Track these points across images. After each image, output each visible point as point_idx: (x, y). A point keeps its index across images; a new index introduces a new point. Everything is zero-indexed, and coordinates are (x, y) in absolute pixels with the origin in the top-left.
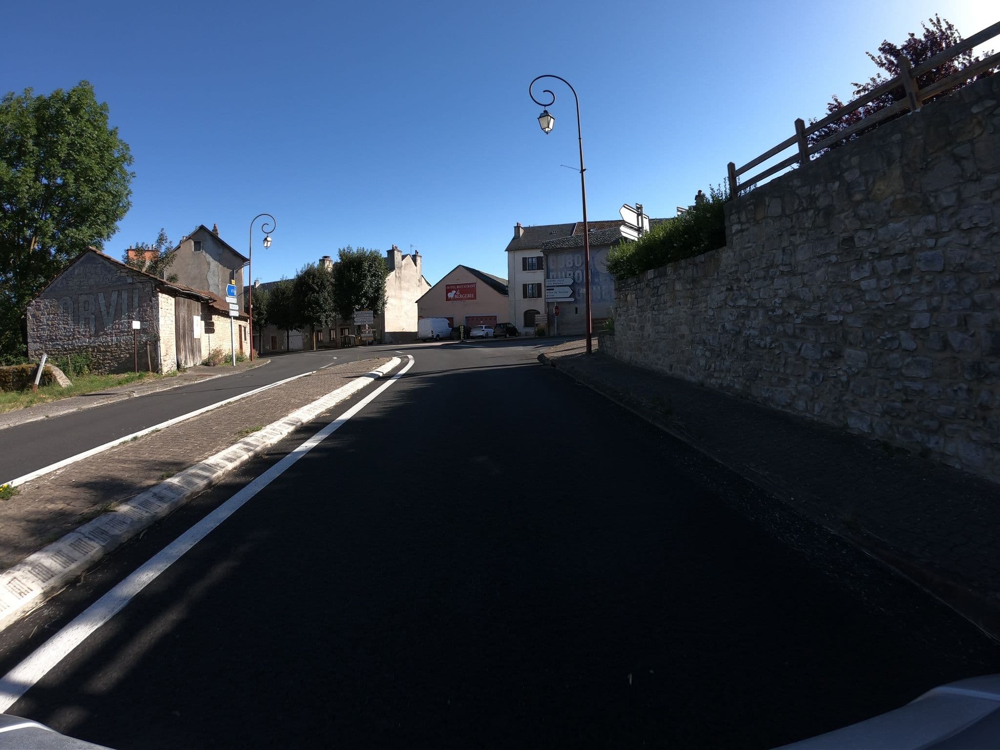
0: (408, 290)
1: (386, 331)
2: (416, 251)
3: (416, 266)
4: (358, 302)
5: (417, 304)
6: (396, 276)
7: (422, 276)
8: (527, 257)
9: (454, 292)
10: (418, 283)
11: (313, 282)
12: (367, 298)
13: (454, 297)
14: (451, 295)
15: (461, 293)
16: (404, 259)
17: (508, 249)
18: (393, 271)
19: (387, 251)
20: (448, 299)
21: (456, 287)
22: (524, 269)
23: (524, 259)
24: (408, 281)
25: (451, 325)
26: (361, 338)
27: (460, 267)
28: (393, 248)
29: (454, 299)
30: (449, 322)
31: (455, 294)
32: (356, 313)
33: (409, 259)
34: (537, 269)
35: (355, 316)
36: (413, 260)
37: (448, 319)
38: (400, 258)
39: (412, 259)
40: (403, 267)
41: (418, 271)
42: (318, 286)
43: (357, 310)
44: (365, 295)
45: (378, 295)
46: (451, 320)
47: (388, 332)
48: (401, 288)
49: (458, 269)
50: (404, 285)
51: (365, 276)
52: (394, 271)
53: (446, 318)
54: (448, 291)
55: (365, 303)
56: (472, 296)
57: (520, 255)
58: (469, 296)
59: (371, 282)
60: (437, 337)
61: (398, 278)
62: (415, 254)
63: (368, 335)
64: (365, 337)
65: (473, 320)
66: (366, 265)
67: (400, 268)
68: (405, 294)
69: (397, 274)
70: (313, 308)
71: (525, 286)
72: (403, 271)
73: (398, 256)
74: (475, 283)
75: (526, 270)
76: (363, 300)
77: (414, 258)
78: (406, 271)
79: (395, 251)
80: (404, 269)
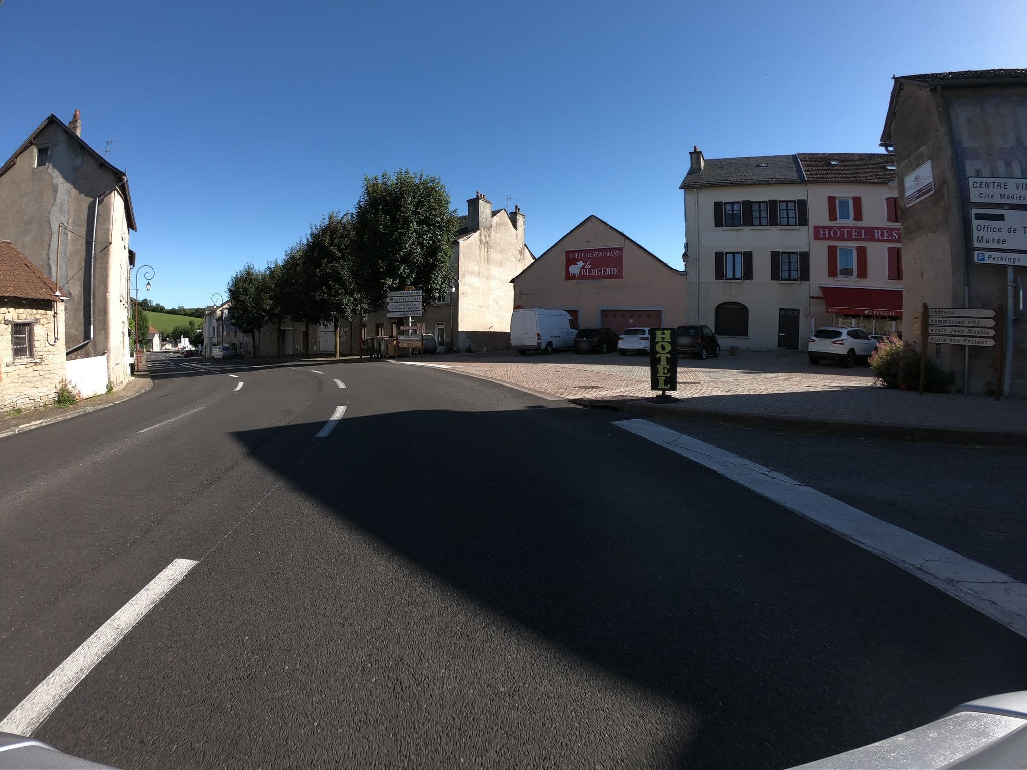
0: (501, 264)
1: (460, 329)
2: (516, 206)
3: (516, 228)
4: (392, 272)
5: (513, 284)
6: (481, 241)
7: (525, 245)
8: (724, 200)
9: (581, 264)
10: (519, 256)
11: (332, 244)
12: (412, 266)
13: (581, 272)
14: (575, 270)
15: (594, 266)
16: (495, 215)
17: (686, 187)
18: (476, 232)
19: (468, 201)
20: (569, 277)
21: (585, 255)
22: (718, 223)
23: (718, 206)
24: (502, 252)
25: (574, 324)
26: (398, 343)
27: (593, 219)
28: (478, 196)
29: (581, 277)
30: (571, 318)
31: (583, 267)
32: (390, 294)
33: (503, 216)
34: (744, 225)
35: (388, 300)
36: (511, 220)
37: (569, 312)
38: (489, 212)
39: (510, 217)
40: (493, 228)
41: (519, 237)
42: (340, 250)
43: (391, 288)
44: (405, 260)
45: (434, 261)
46: (574, 313)
47: (463, 332)
48: (488, 261)
49: (588, 223)
50: (494, 255)
51: (406, 221)
52: (478, 232)
53: (567, 311)
54: (570, 262)
55: (409, 276)
56: (615, 271)
57: (708, 198)
58: (608, 272)
59: (420, 234)
60: (547, 346)
61: (486, 244)
62: (514, 211)
63: (412, 337)
64: (405, 341)
65: (614, 316)
66: (409, 201)
67: (489, 228)
68: (495, 270)
69: (483, 238)
70: (330, 288)
71: (719, 257)
72: (493, 234)
73: (485, 209)
74: (621, 249)
75: (721, 225)
76: (403, 269)
77: (513, 217)
78: (498, 234)
79: (481, 201)
80: (496, 231)
